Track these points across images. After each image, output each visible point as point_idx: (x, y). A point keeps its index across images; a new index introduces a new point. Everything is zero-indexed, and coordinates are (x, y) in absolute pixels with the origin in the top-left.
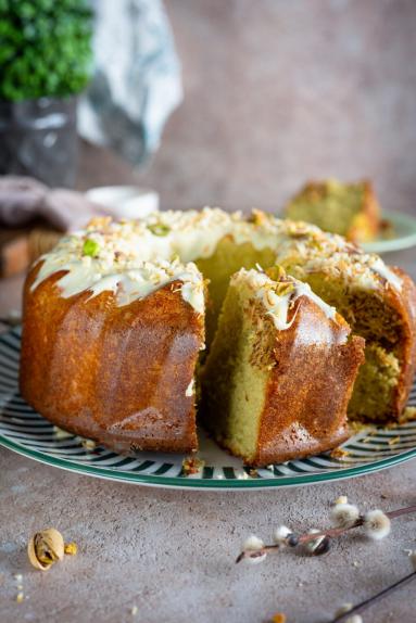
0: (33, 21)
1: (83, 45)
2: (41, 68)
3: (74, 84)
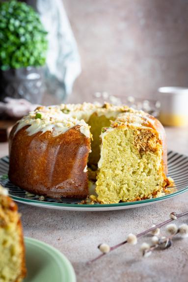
0: (24, 35)
1: (45, 45)
2: (27, 54)
3: (41, 61)
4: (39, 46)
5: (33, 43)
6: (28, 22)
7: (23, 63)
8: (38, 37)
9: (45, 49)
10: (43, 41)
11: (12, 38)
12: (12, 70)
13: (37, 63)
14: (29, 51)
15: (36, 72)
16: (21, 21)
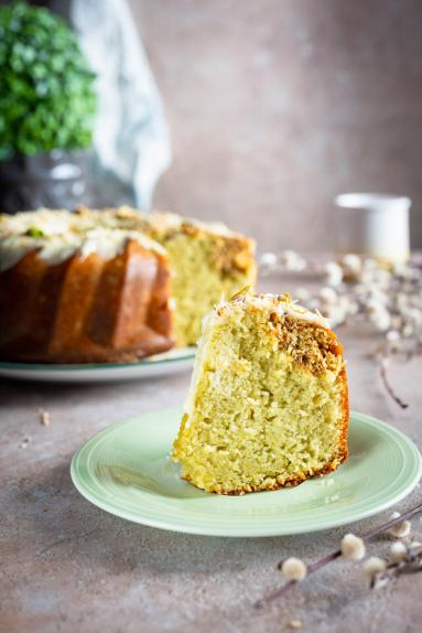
0: (45, 80)
1: (90, 102)
2: (52, 122)
3: (81, 138)
4: (78, 105)
5: (66, 98)
6: (53, 51)
7: (42, 142)
8: (76, 85)
9: (92, 111)
10: (86, 94)
11: (18, 87)
12: (19, 159)
13: (73, 142)
14: (55, 116)
15: (71, 161)
16: (38, 50)
